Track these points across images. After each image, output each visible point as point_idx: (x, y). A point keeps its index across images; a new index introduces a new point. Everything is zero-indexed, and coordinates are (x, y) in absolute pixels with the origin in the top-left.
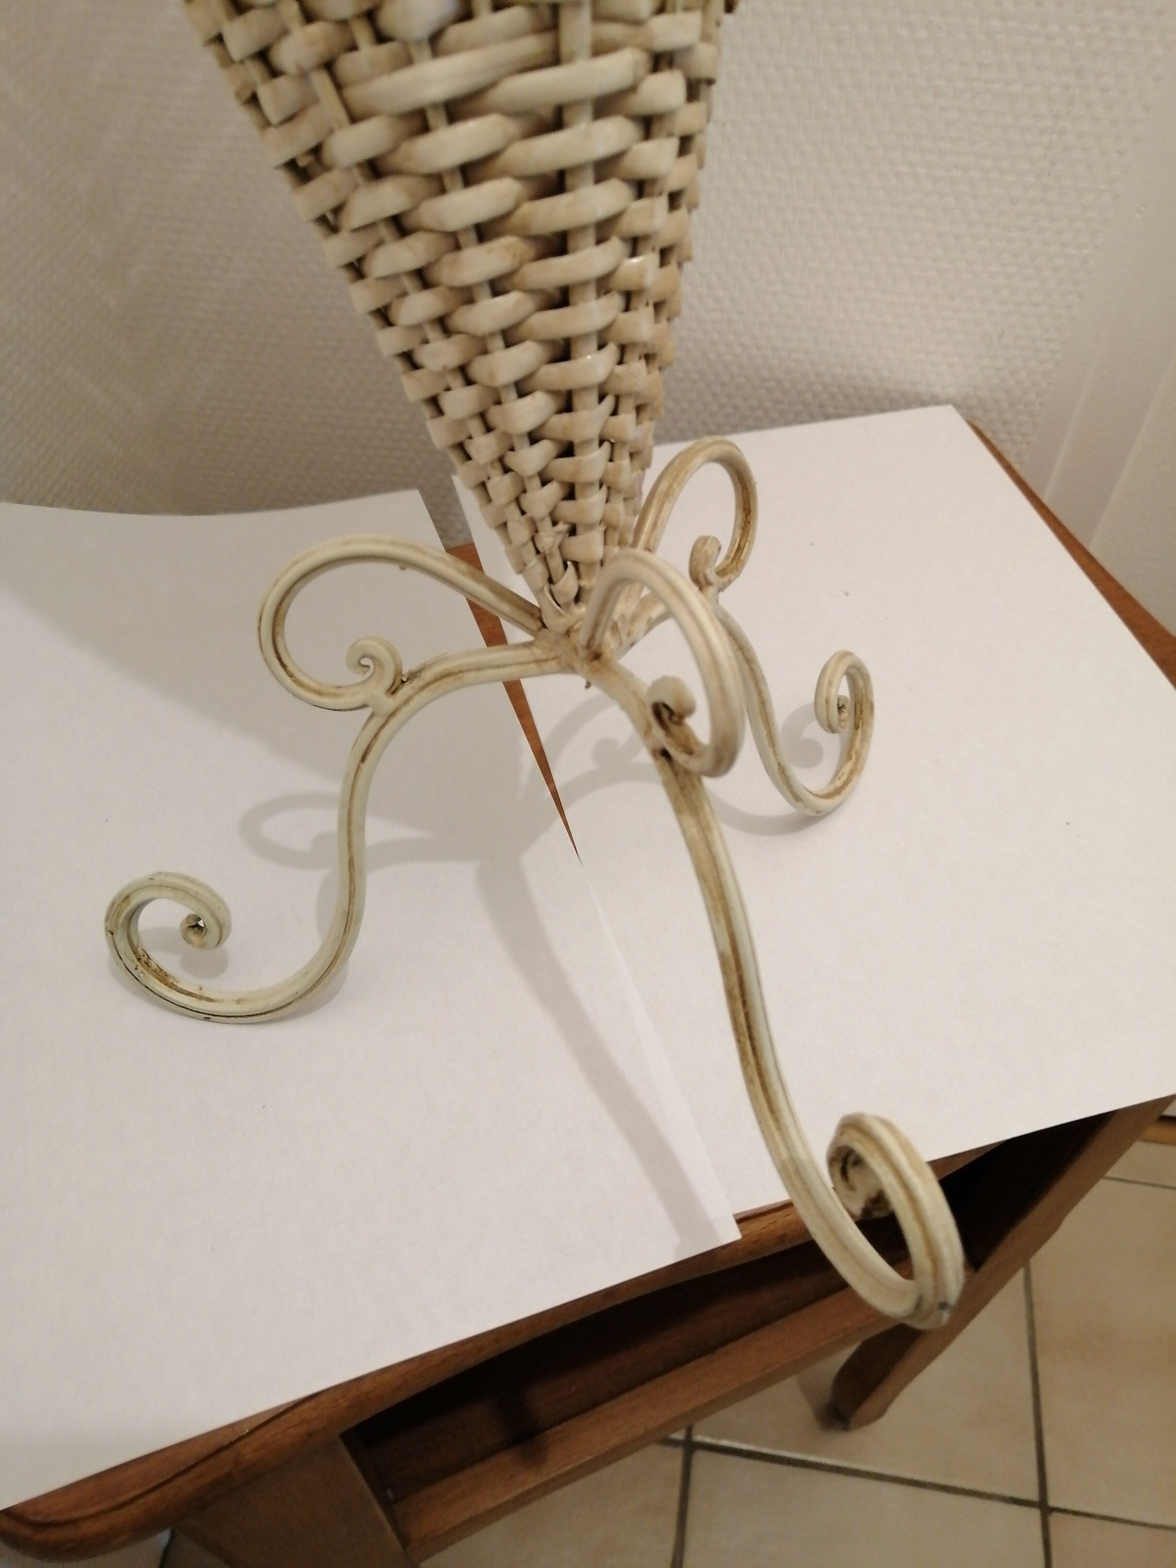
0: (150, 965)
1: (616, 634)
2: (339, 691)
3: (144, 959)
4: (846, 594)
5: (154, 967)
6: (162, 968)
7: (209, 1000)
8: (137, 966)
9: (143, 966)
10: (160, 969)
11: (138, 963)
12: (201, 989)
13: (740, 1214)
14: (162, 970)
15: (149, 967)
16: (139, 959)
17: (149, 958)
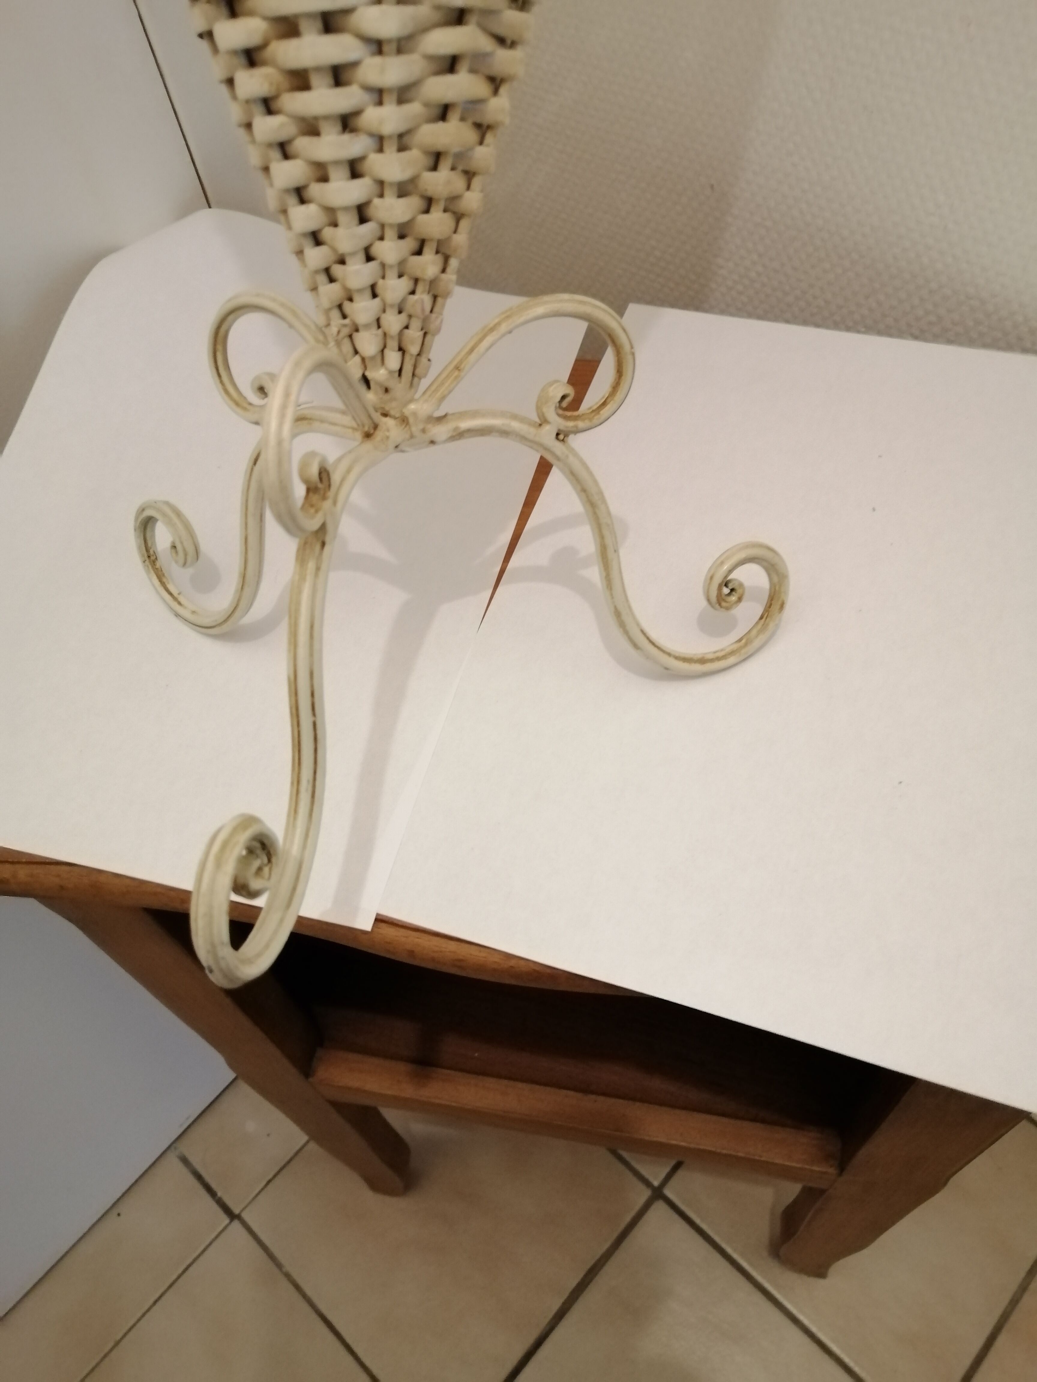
0: (155, 564)
1: (406, 427)
2: (248, 407)
3: (153, 558)
4: (874, 510)
5: (158, 566)
6: (162, 570)
7: (180, 603)
8: (146, 561)
9: (150, 562)
10: (161, 569)
11: (147, 559)
12: (179, 594)
13: (382, 916)
14: (162, 571)
15: (154, 565)
16: (149, 557)
17: (156, 558)
